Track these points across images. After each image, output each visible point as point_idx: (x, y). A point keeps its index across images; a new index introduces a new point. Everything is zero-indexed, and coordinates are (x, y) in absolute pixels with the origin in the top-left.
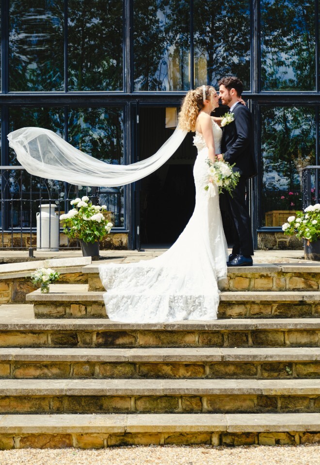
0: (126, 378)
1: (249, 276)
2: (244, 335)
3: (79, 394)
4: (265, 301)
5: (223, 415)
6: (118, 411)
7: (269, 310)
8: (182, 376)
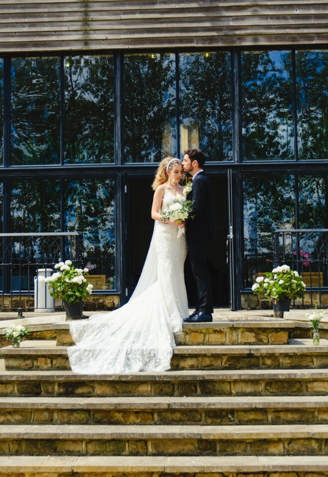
0: (81, 424)
1: (204, 331)
2: (193, 385)
3: (34, 437)
4: (216, 354)
5: (166, 457)
6: (70, 453)
7: (219, 362)
8: (132, 423)
